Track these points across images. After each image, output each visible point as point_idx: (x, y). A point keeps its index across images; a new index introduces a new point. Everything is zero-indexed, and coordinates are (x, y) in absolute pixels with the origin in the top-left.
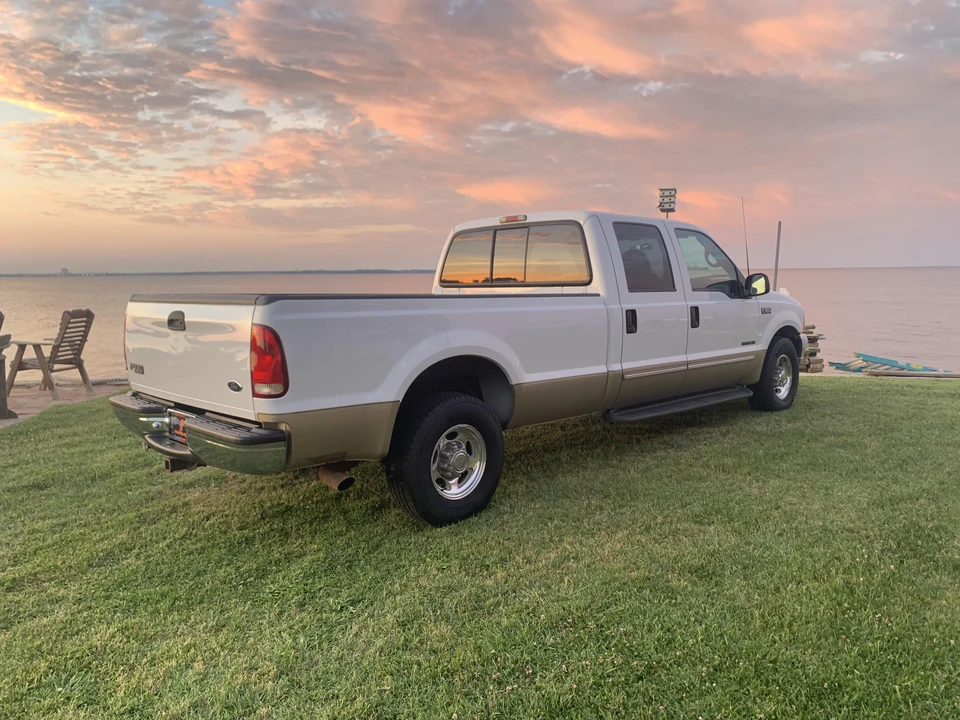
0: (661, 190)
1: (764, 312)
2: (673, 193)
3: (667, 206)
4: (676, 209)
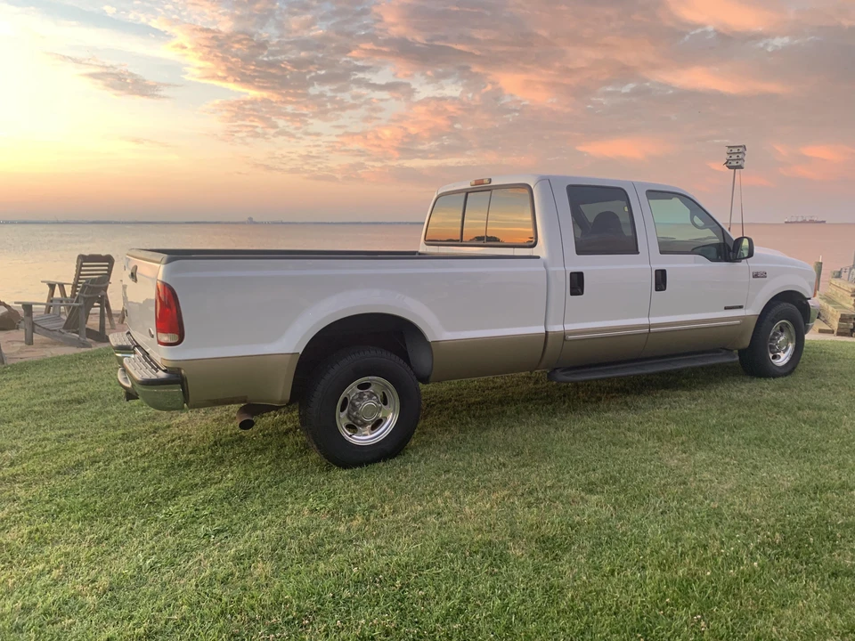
0: (729, 147)
1: (756, 276)
2: (741, 150)
3: (734, 164)
4: (745, 165)
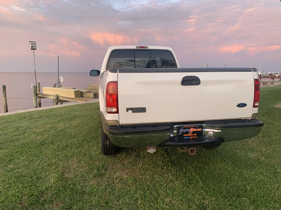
0: (31, 42)
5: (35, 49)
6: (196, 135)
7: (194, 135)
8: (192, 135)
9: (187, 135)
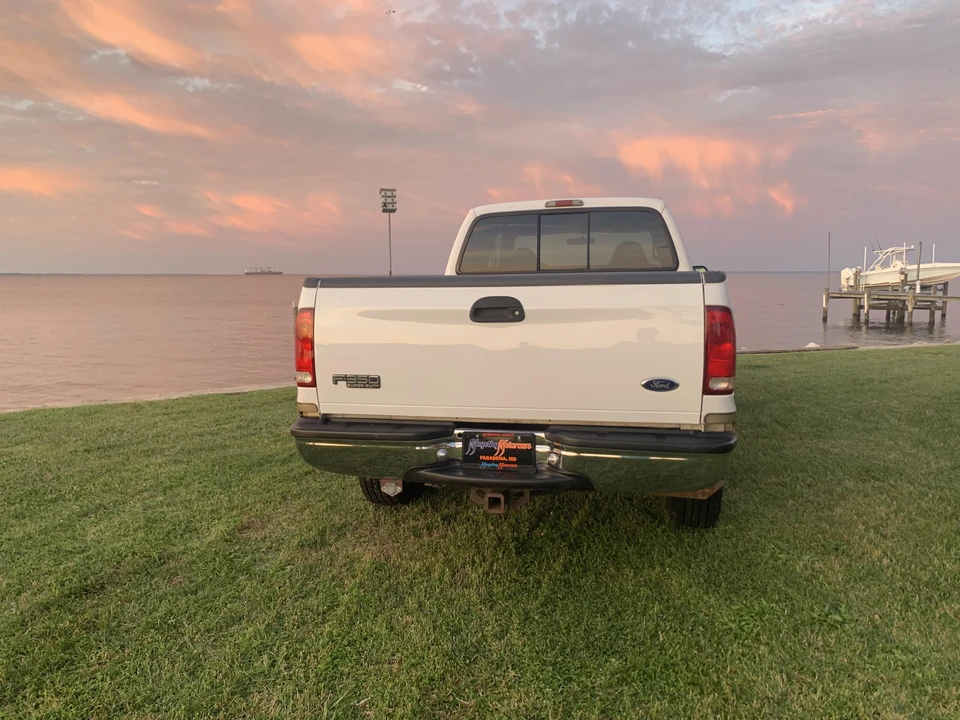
0: (383, 190)
2: (394, 193)
3: (390, 207)
4: (397, 209)
5: (394, 211)
6: (514, 459)
7: (511, 459)
8: (504, 459)
9: (491, 458)
